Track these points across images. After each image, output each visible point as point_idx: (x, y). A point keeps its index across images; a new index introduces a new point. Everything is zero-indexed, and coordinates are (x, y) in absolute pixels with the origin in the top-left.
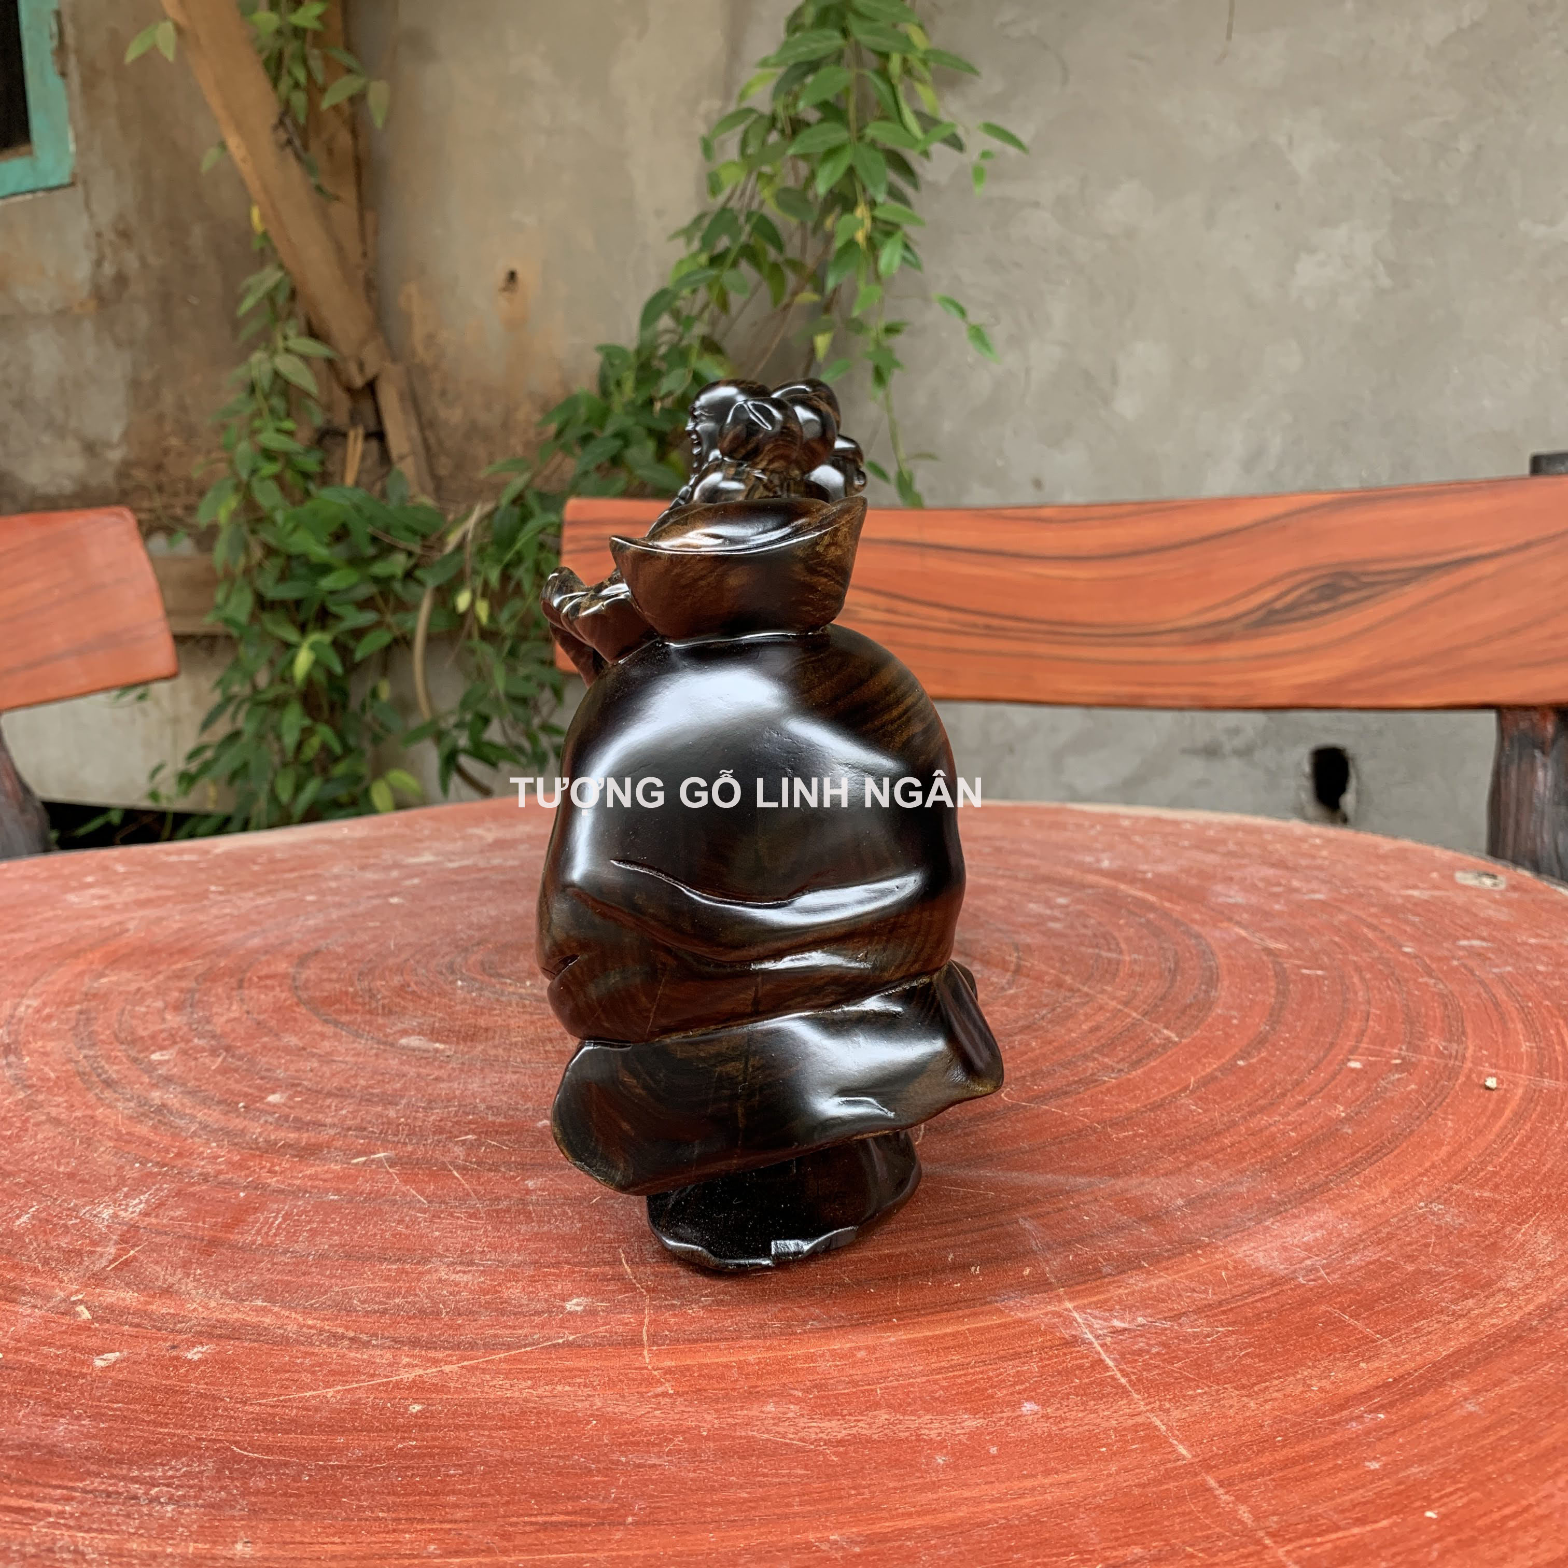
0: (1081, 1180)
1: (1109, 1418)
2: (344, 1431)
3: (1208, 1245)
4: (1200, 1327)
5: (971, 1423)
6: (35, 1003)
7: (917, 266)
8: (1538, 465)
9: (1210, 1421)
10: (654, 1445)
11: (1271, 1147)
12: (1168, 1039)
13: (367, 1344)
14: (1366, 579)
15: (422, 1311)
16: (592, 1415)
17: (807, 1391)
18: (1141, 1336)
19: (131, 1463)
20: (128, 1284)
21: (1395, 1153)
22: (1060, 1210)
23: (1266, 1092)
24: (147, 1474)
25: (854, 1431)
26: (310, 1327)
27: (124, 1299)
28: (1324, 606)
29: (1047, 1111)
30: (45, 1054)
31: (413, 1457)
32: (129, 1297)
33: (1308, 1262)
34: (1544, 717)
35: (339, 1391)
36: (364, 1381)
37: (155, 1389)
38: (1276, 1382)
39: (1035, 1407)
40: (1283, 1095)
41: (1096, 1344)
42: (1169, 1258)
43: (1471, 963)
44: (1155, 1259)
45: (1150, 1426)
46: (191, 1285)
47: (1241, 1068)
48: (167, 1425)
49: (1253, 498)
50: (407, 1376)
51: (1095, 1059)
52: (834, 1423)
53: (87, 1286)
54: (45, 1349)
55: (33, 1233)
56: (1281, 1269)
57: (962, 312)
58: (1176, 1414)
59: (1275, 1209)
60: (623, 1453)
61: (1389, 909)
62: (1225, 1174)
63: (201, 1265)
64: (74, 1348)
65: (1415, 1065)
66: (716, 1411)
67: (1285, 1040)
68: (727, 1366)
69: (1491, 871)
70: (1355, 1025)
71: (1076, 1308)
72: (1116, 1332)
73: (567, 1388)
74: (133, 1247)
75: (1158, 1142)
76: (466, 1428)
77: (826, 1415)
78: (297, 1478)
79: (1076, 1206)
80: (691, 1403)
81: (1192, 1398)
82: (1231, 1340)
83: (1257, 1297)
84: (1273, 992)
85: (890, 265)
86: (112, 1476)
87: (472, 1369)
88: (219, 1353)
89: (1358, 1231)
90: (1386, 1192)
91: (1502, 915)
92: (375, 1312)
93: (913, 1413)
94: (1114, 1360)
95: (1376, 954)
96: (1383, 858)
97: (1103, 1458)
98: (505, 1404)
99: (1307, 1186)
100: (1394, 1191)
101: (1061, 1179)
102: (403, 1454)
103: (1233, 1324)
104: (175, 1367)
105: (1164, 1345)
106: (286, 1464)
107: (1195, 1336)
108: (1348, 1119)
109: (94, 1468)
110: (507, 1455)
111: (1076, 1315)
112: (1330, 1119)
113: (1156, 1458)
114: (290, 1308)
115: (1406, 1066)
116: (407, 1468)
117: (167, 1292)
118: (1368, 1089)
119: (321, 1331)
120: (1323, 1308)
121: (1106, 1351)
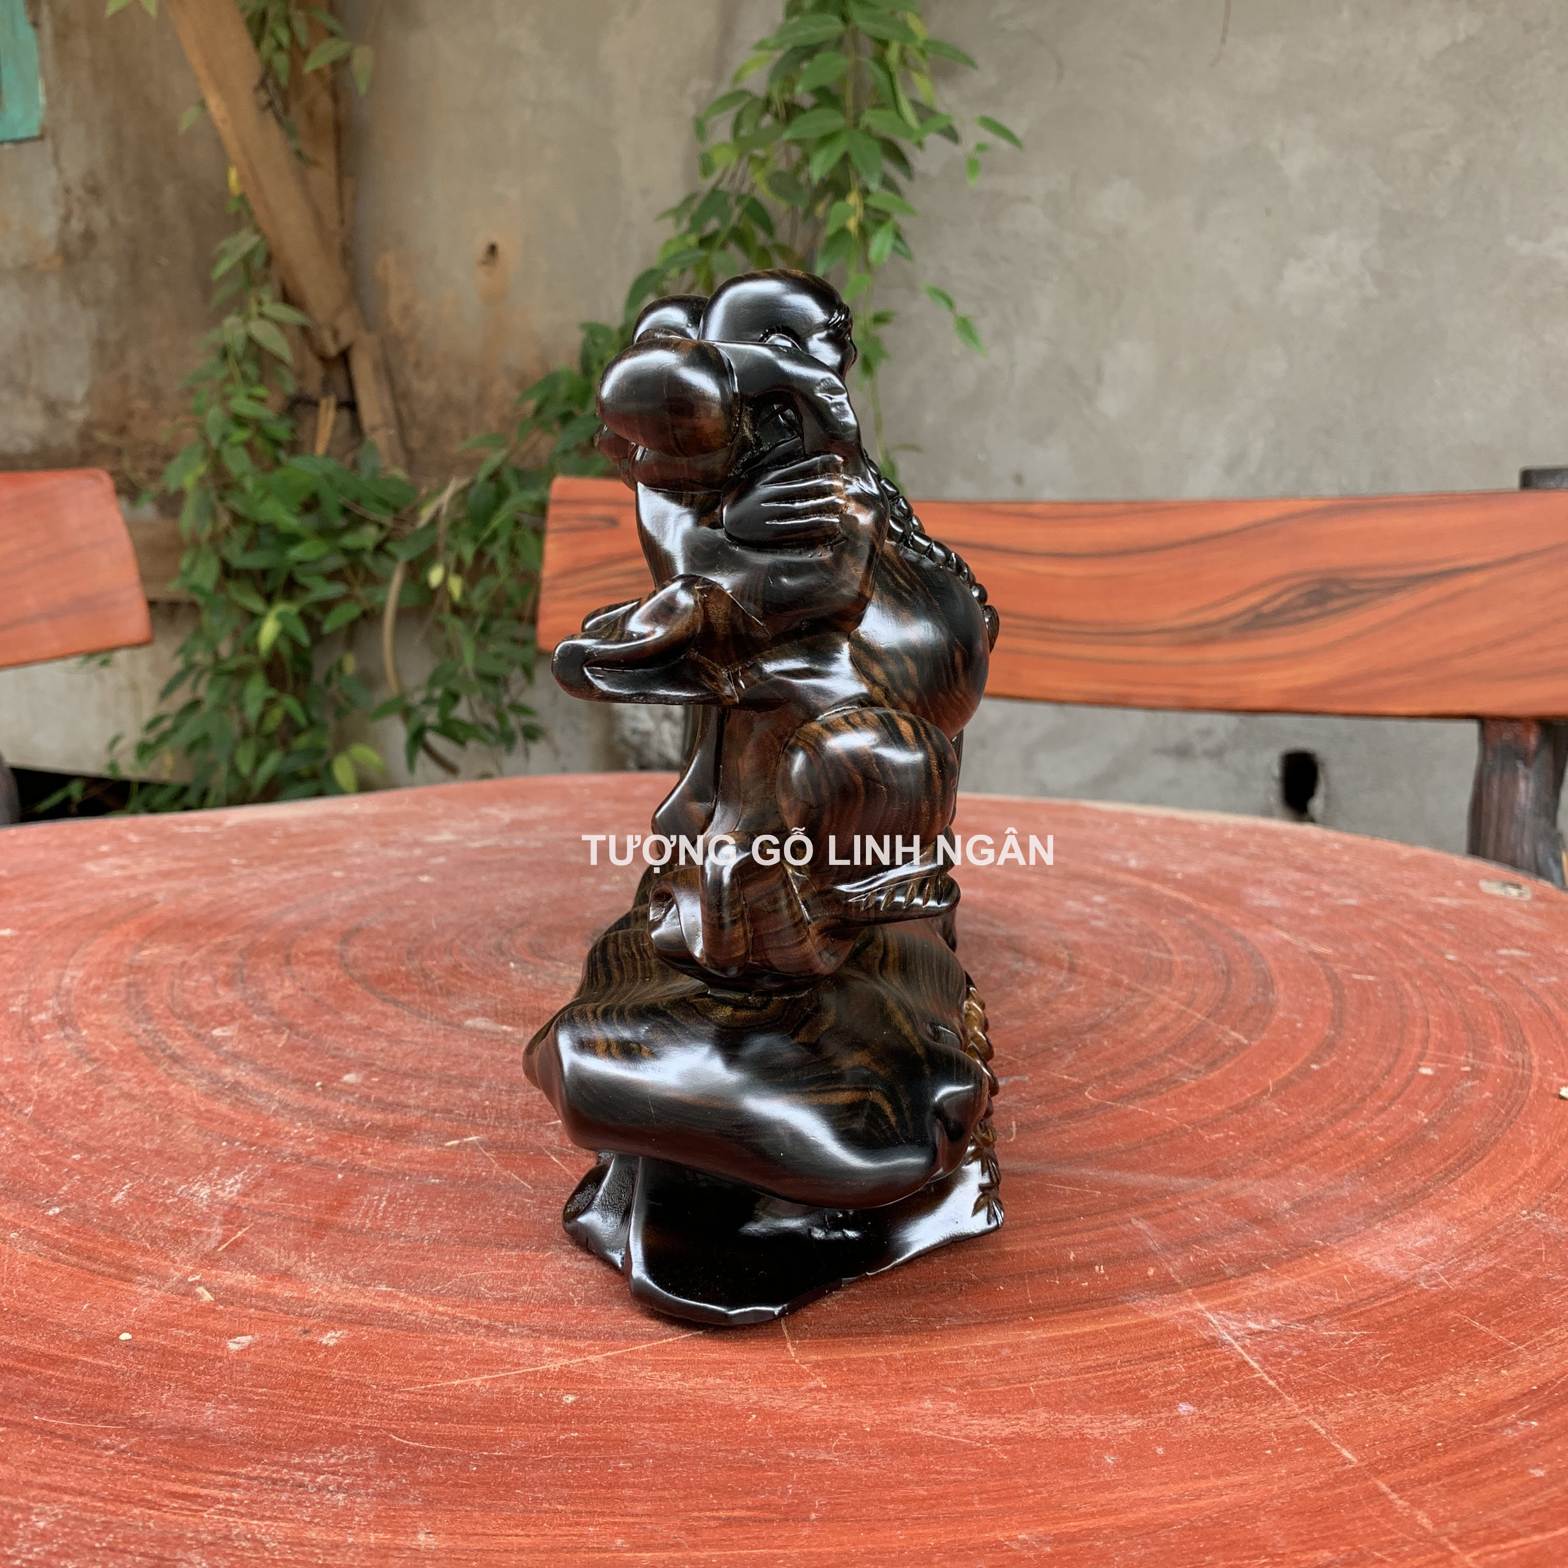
0: (1183, 1182)
1: (1266, 1420)
2: (502, 1422)
3: (1324, 1248)
4: (1330, 1330)
5: (1133, 1423)
6: (80, 974)
7: (908, 256)
8: (1529, 479)
9: (1368, 1424)
10: (820, 1440)
11: (1363, 1152)
12: (1237, 1041)
13: (505, 1333)
14: (1354, 586)
15: (553, 1299)
16: (750, 1409)
17: (961, 1388)
18: (1279, 1338)
19: (291, 1450)
20: (243, 1266)
21: (1485, 1160)
22: (1171, 1211)
23: (1346, 1097)
24: (308, 1461)
25: (1017, 1429)
26: (442, 1314)
27: (243, 1282)
28: (1312, 611)
29: (1133, 1112)
30: (102, 1027)
31: (578, 1449)
32: (249, 1280)
33: (1426, 1268)
34: (1528, 729)
35: (486, 1381)
36: (509, 1370)
37: (297, 1374)
38: (1422, 1387)
39: (1192, 1408)
40: (1363, 1099)
41: (1237, 1346)
42: (1289, 1261)
43: (1518, 972)
44: (1276, 1262)
45: (1309, 1429)
46: (309, 1269)
47: (1315, 1072)
48: (317, 1412)
49: (1243, 502)
50: (554, 1365)
51: (1170, 1060)
52: (995, 1421)
53: (201, 1267)
54: (174, 1331)
55: (133, 1211)
56: (1402, 1274)
57: (950, 304)
58: (1331, 1417)
59: (1382, 1213)
60: (790, 1447)
61: (1423, 916)
62: (1324, 1178)
63: (315, 1249)
64: (204, 1330)
65: (1485, 1073)
66: (874, 1406)
67: (1353, 1045)
68: (874, 1361)
69: (1515, 881)
70: (1418, 1032)
71: (1209, 1309)
72: (1252, 1333)
73: (718, 1381)
74: (240, 1227)
75: (1252, 1145)
76: (625, 1420)
77: (985, 1412)
78: (464, 1468)
79: (1185, 1207)
80: (847, 1399)
81: (1345, 1401)
82: (1369, 1344)
83: (1384, 1301)
84: (1329, 996)
85: (880, 254)
86: (275, 1463)
87: (618, 1360)
88: (354, 1338)
89: (1468, 1237)
90: (1486, 1200)
91: (1535, 925)
92: (505, 1299)
93: (1072, 1412)
94: (1258, 1361)
95: (1420, 960)
96: (1405, 865)
97: (1269, 1460)
98: (659, 1396)
99: (1407, 1192)
100: (1493, 1199)
101: (1164, 1179)
102: (567, 1445)
103: (1367, 1327)
104: (313, 1353)
105: (1301, 1347)
106: (450, 1454)
107: (1333, 1339)
108: (1432, 1125)
109: (253, 1454)
110: (674, 1448)
111: (1209, 1316)
112: (1413, 1125)
113: (1324, 1462)
114: (417, 1294)
115: (1476, 1073)
116: (575, 1459)
117: (285, 1275)
118: (1445, 1095)
119: (454, 1318)
120: (1452, 1313)
121: (1248, 1353)
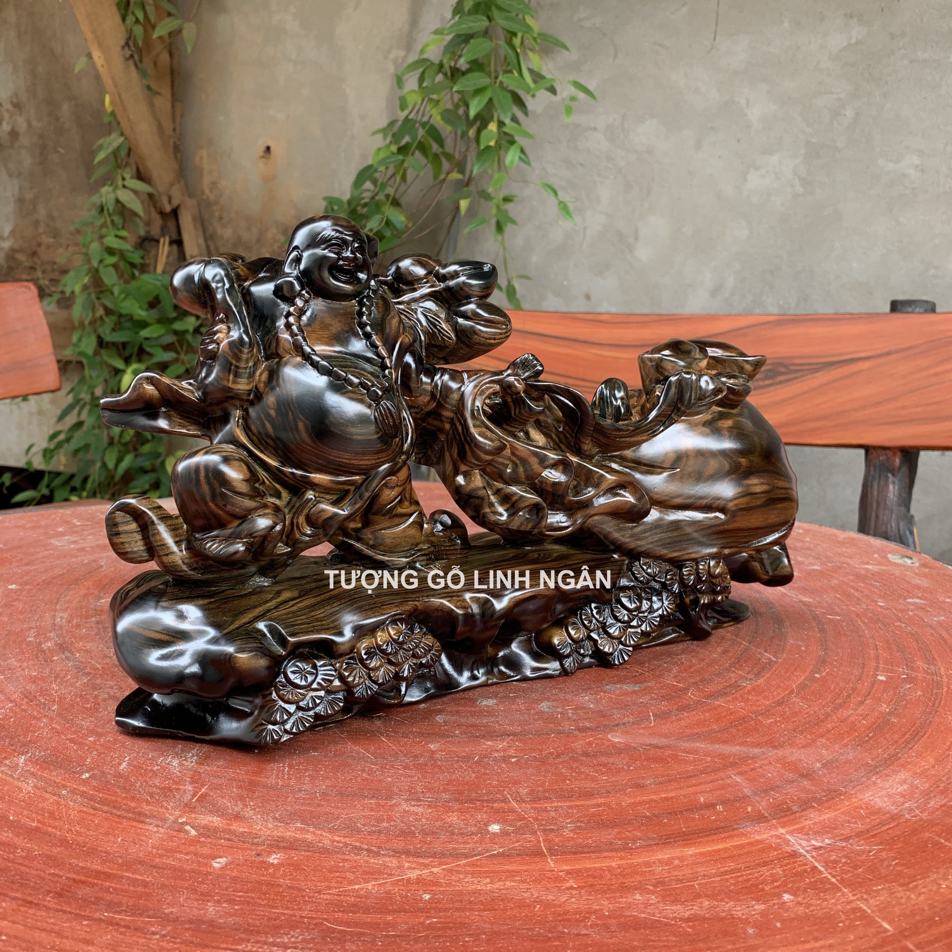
0: (756, 750)
1: (835, 904)
2: (389, 912)
3: (845, 793)
4: (859, 846)
5: (760, 907)
6: (65, 615)
7: (528, 163)
8: (895, 306)
9: (893, 906)
10: (580, 921)
11: (856, 730)
12: (769, 659)
13: (378, 854)
14: (792, 368)
15: (403, 832)
16: (535, 902)
17: (655, 886)
18: (832, 851)
19: (266, 933)
20: (210, 811)
21: (927, 735)
22: (752, 769)
23: (839, 695)
24: (278, 940)
25: (692, 912)
26: (338, 842)
27: (212, 822)
28: (767, 382)
29: (719, 705)
30: (87, 651)
31: (439, 929)
32: (216, 821)
33: (907, 805)
34: (895, 455)
35: (374, 885)
36: (386, 878)
37: (258, 882)
38: (920, 882)
39: (792, 897)
40: (849, 696)
41: (808, 856)
42: (827, 801)
43: (920, 614)
44: (820, 802)
45: (860, 910)
46: (251, 812)
47: (818, 679)
48: (277, 908)
49: (728, 316)
50: (413, 875)
51: (734, 672)
52: (679, 907)
53: (185, 812)
54: (179, 856)
55: (134, 775)
56: (894, 809)
57: (556, 193)
58: (871, 901)
59: (874, 770)
60: (564, 926)
61: (859, 577)
62: (837, 747)
63: (252, 799)
64: (196, 854)
65: (916, 678)
66: (608, 899)
67: (836, 661)
68: (601, 869)
69: (907, 554)
70: (872, 653)
71: (787, 832)
72: (816, 848)
73: (513, 884)
74: (203, 786)
75: (791, 727)
76: (463, 910)
77: (673, 901)
78: (373, 943)
79: (761, 767)
80: (590, 895)
81: (878, 891)
82: (884, 854)
83: (887, 827)
84: (817, 630)
85: (512, 162)
86: (258, 942)
87: (450, 871)
88: (288, 858)
89: (927, 785)
90: (932, 761)
91: (924, 583)
92: (374, 832)
93: (722, 900)
94: (823, 866)
95: (864, 606)
96: (842, 543)
97: (842, 931)
98: (480, 894)
99: (886, 756)
100: (936, 760)
101: (745, 749)
102: (431, 927)
103: (881, 844)
104: (265, 868)
105: (846, 857)
106: (363, 934)
107: (863, 852)
108: (891, 713)
109: (243, 936)
110: (496, 928)
111: (788, 837)
112: (881, 713)
113: (873, 930)
114: (320, 829)
115: (909, 679)
116: (439, 936)
117: (237, 817)
118: (895, 694)
119: (346, 845)
120: (927, 834)
121: (816, 861)
